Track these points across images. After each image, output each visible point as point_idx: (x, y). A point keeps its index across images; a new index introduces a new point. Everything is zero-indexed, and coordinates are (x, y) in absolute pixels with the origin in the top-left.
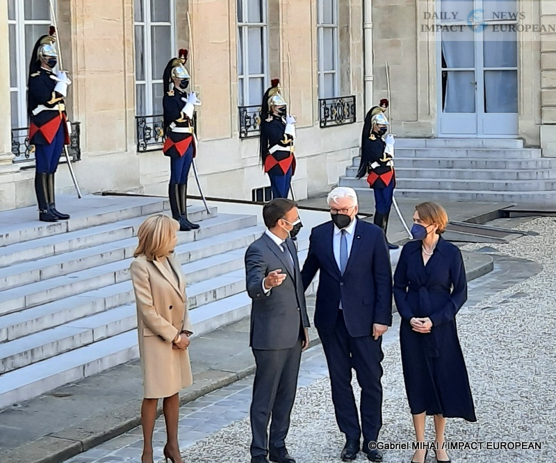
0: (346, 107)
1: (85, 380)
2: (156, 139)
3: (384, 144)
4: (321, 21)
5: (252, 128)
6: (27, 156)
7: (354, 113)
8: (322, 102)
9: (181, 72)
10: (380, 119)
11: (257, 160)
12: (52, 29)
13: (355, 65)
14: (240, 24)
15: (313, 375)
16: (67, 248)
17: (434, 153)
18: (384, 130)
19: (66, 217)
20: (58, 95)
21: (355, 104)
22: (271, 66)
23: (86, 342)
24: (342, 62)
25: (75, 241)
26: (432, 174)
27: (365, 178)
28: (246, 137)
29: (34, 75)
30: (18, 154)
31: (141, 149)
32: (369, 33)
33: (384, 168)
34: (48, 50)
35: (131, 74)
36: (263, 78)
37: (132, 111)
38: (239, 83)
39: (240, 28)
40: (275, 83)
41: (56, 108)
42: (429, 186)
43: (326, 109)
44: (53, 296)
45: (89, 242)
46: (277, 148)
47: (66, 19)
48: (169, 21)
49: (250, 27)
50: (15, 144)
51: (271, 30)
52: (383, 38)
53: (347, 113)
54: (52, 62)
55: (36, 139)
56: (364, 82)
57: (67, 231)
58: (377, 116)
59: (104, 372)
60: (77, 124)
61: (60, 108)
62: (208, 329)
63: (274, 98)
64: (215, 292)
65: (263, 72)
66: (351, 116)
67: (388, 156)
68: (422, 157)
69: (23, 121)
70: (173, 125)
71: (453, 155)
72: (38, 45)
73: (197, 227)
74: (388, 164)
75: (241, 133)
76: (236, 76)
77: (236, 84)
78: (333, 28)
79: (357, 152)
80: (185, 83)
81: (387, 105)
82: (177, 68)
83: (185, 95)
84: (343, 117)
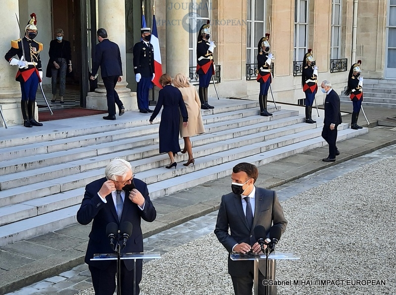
0: (343, 63)
1: (217, 180)
2: (255, 75)
3: (359, 81)
4: (333, 23)
5: (299, 71)
6: (196, 79)
7: (346, 67)
8: (332, 61)
9: (266, 44)
10: (357, 69)
11: (301, 86)
12: (208, 22)
13: (348, 44)
14: (296, 23)
15: (319, 182)
16: (212, 121)
17: (382, 86)
18: (359, 74)
19: (213, 108)
20: (210, 52)
21: (347, 63)
22: (310, 43)
23: (219, 163)
24: (342, 42)
25: (216, 118)
26: (381, 96)
27: (349, 96)
28: (296, 76)
29: (199, 42)
30: (192, 79)
31: (248, 79)
32: (355, 29)
33: (358, 92)
34: (206, 31)
35: (245, 44)
36: (305, 49)
37: (245, 61)
38: (294, 50)
39: (296, 25)
40: (310, 51)
41: (209, 58)
42: (379, 101)
43: (333, 64)
44: (205, 143)
45: (222, 119)
46: (309, 80)
47: (216, 17)
48: (263, 20)
49: (300, 25)
50: (191, 74)
51: (310, 26)
52: (361, 32)
53: (343, 66)
54: (208, 37)
55: (200, 72)
56: (352, 52)
57: (213, 114)
58: (356, 68)
59: (226, 176)
60: (220, 66)
61: (211, 58)
62: (274, 160)
63: (309, 58)
64: (278, 144)
65: (305, 46)
66: (345, 68)
67: (360, 86)
68: (376, 87)
69: (195, 64)
70: (261, 68)
71: (390, 87)
72: (202, 28)
73: (271, 115)
74: (360, 90)
75: (294, 73)
76: (293, 47)
77: (292, 51)
78: (339, 27)
79: (347, 85)
80: (268, 49)
81: (361, 63)
82: (265, 42)
83: (267, 54)
84: (341, 68)
